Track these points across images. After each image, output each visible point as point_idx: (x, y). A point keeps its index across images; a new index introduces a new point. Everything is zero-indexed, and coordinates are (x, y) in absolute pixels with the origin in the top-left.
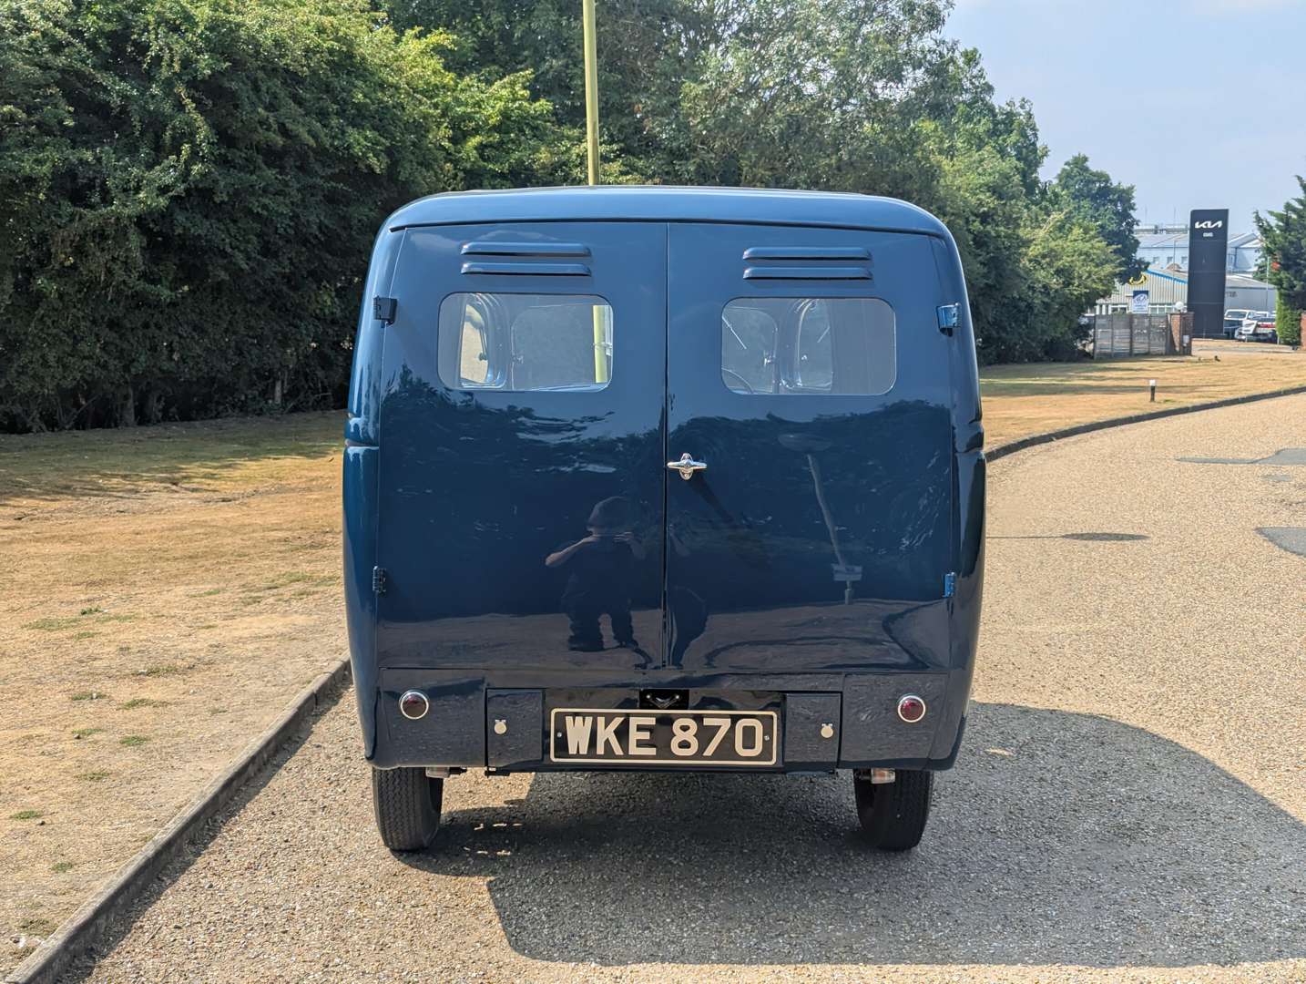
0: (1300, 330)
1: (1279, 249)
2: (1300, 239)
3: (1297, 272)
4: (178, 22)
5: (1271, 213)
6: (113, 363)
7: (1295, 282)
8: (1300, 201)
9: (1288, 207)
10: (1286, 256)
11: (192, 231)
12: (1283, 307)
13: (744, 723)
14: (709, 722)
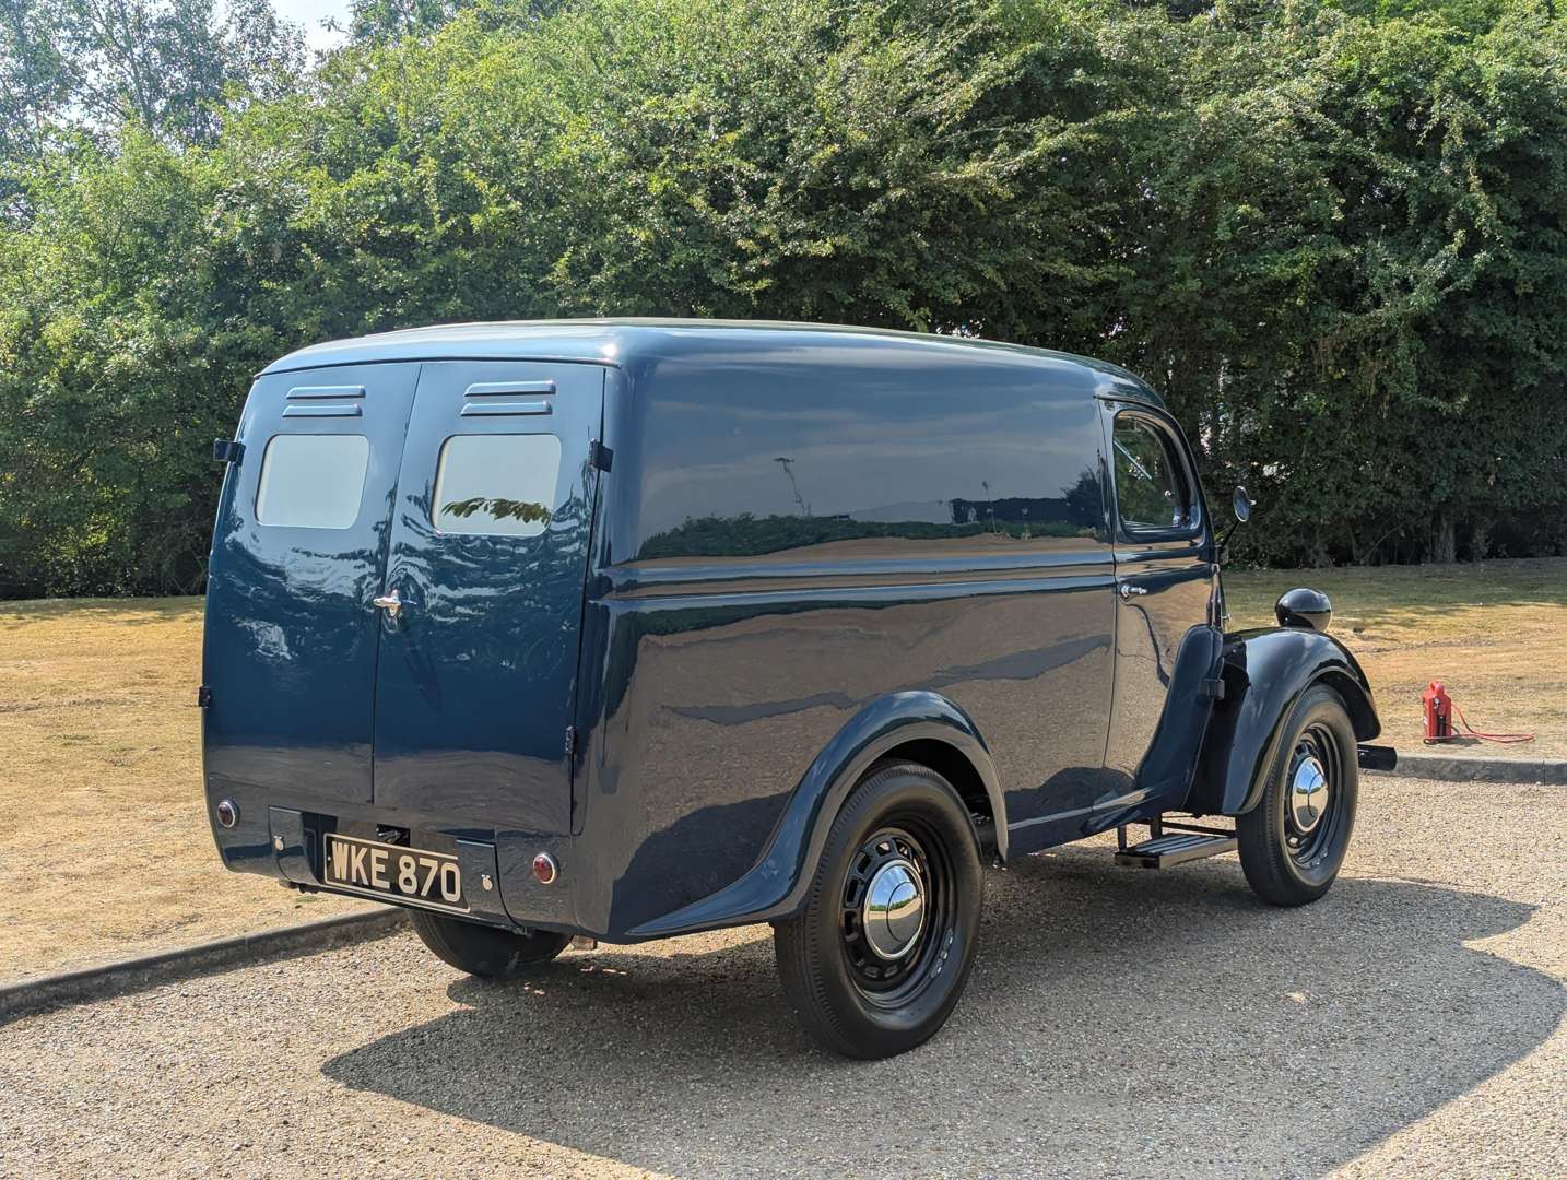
4: (1471, 86)
6: (1405, 489)
11: (1486, 330)
13: (447, 867)
14: (423, 862)
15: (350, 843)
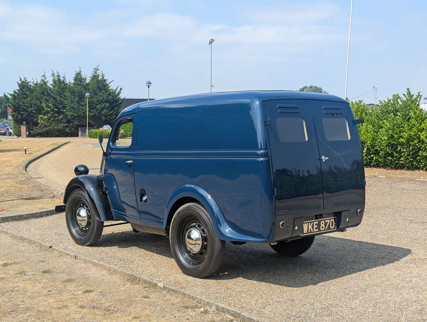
0: (21, 131)
1: (12, 105)
2: (19, 102)
3: (18, 112)
5: (8, 94)
7: (18, 116)
8: (18, 90)
9: (15, 92)
10: (15, 107)
12: (15, 124)
13: (332, 220)
14: (326, 221)
15: (308, 223)
